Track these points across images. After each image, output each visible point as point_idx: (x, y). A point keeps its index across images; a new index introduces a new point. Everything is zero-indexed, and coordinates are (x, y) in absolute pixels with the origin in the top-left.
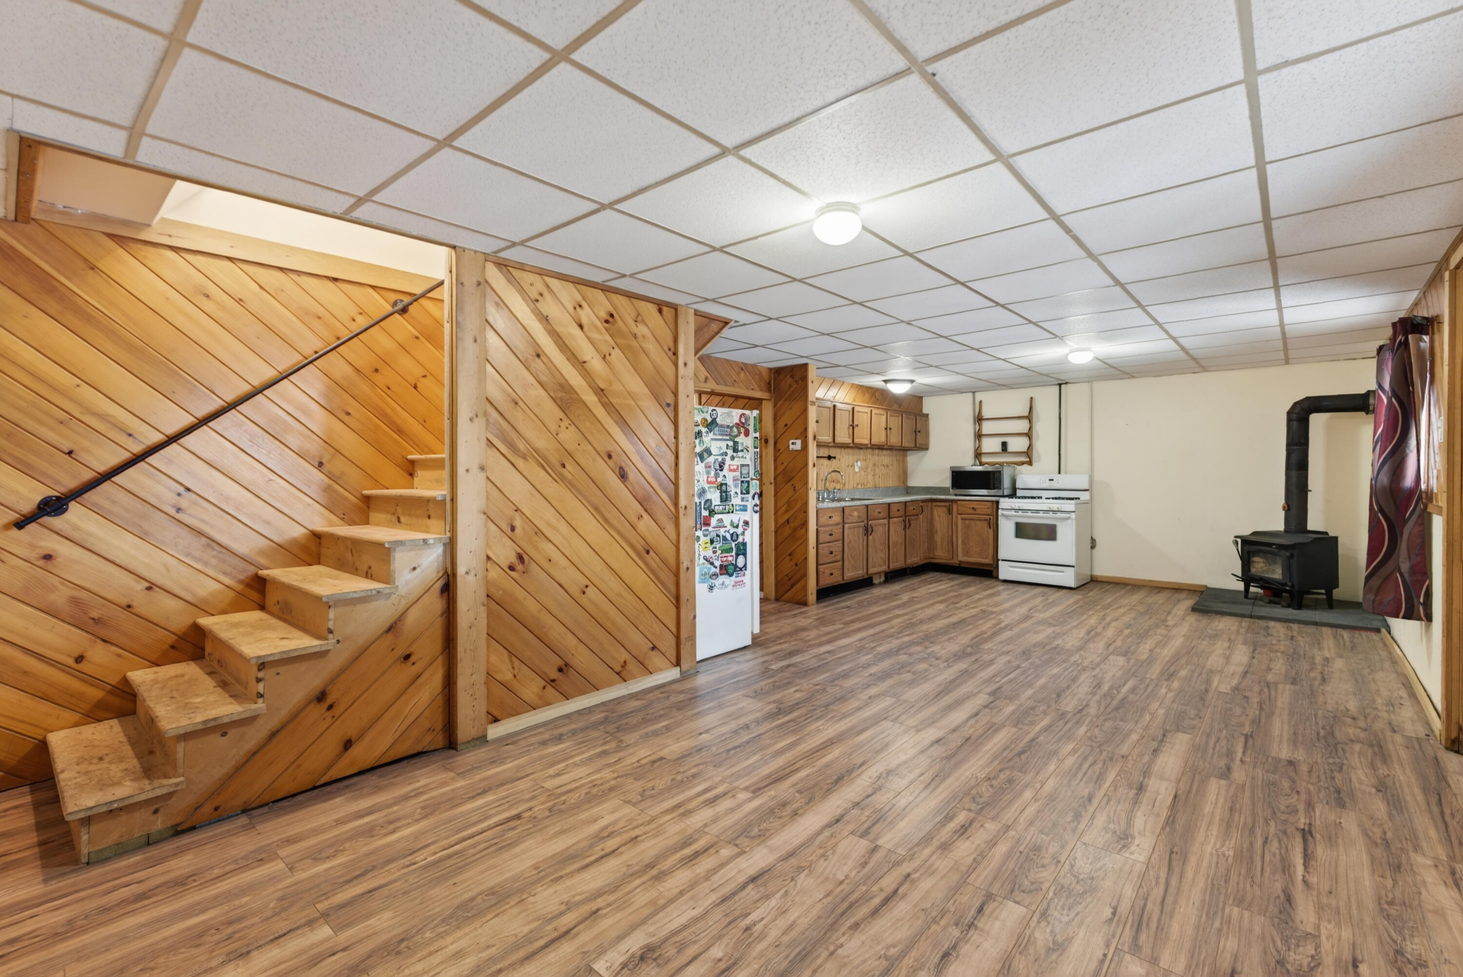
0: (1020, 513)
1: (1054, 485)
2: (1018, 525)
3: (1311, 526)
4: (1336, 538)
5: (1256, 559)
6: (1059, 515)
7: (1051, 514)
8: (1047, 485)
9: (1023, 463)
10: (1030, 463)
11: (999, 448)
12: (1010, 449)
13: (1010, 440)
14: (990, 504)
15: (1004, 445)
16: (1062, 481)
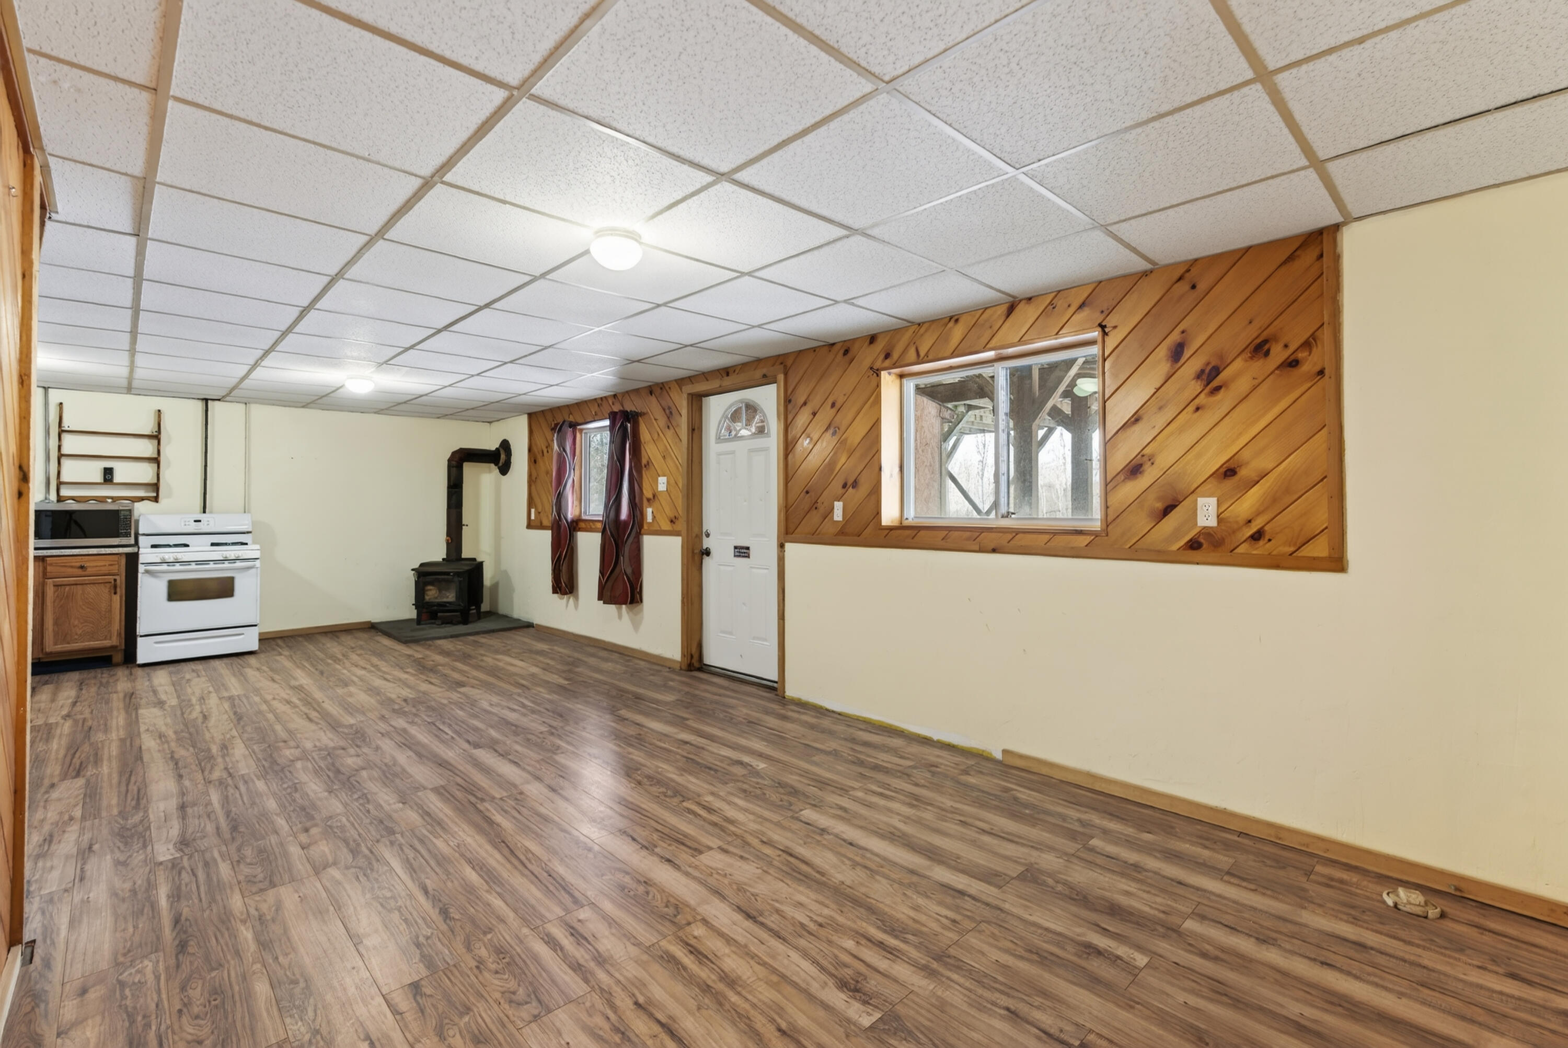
0: (178, 567)
1: (202, 527)
2: (171, 584)
3: (465, 555)
4: (481, 564)
5: (429, 587)
6: (238, 564)
7: (226, 565)
8: (193, 528)
9: (142, 499)
10: (156, 499)
11: (99, 478)
12: (117, 478)
13: (116, 465)
14: (116, 558)
15: (108, 473)
16: (210, 522)
